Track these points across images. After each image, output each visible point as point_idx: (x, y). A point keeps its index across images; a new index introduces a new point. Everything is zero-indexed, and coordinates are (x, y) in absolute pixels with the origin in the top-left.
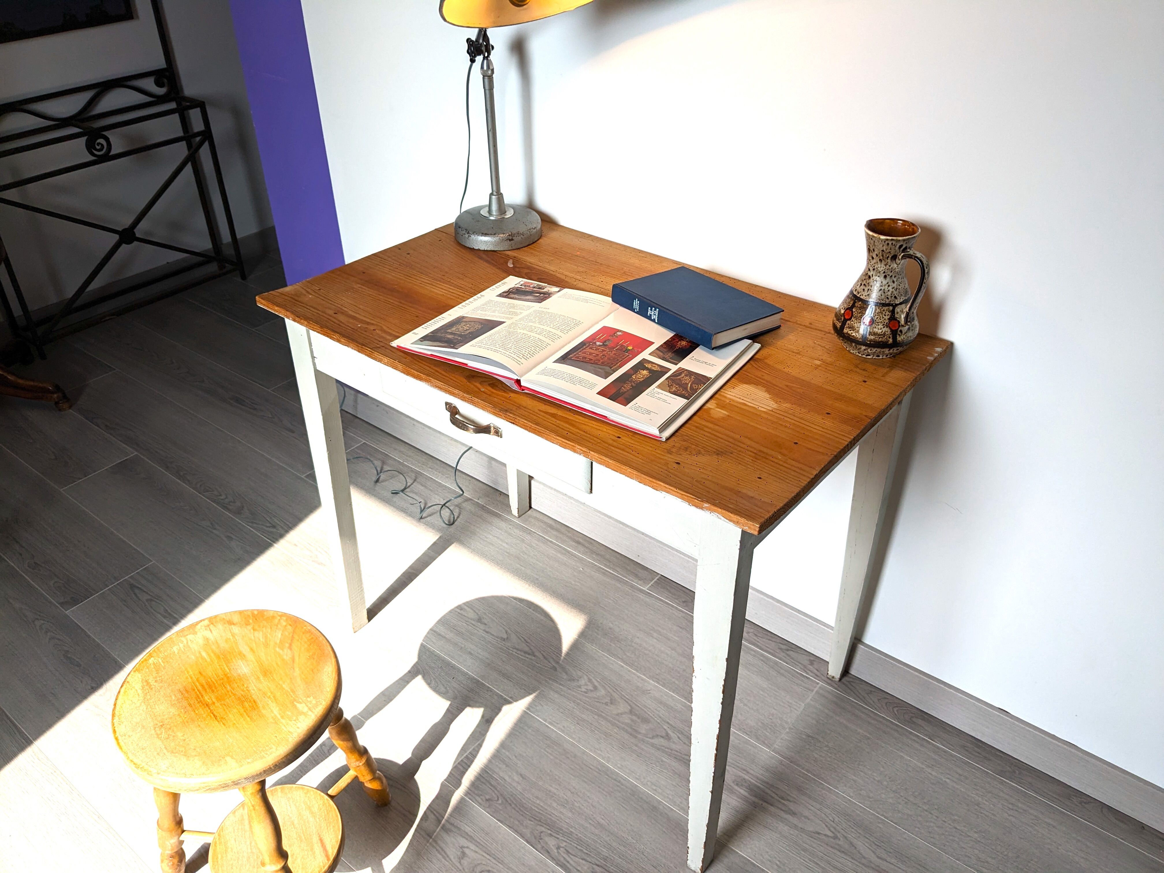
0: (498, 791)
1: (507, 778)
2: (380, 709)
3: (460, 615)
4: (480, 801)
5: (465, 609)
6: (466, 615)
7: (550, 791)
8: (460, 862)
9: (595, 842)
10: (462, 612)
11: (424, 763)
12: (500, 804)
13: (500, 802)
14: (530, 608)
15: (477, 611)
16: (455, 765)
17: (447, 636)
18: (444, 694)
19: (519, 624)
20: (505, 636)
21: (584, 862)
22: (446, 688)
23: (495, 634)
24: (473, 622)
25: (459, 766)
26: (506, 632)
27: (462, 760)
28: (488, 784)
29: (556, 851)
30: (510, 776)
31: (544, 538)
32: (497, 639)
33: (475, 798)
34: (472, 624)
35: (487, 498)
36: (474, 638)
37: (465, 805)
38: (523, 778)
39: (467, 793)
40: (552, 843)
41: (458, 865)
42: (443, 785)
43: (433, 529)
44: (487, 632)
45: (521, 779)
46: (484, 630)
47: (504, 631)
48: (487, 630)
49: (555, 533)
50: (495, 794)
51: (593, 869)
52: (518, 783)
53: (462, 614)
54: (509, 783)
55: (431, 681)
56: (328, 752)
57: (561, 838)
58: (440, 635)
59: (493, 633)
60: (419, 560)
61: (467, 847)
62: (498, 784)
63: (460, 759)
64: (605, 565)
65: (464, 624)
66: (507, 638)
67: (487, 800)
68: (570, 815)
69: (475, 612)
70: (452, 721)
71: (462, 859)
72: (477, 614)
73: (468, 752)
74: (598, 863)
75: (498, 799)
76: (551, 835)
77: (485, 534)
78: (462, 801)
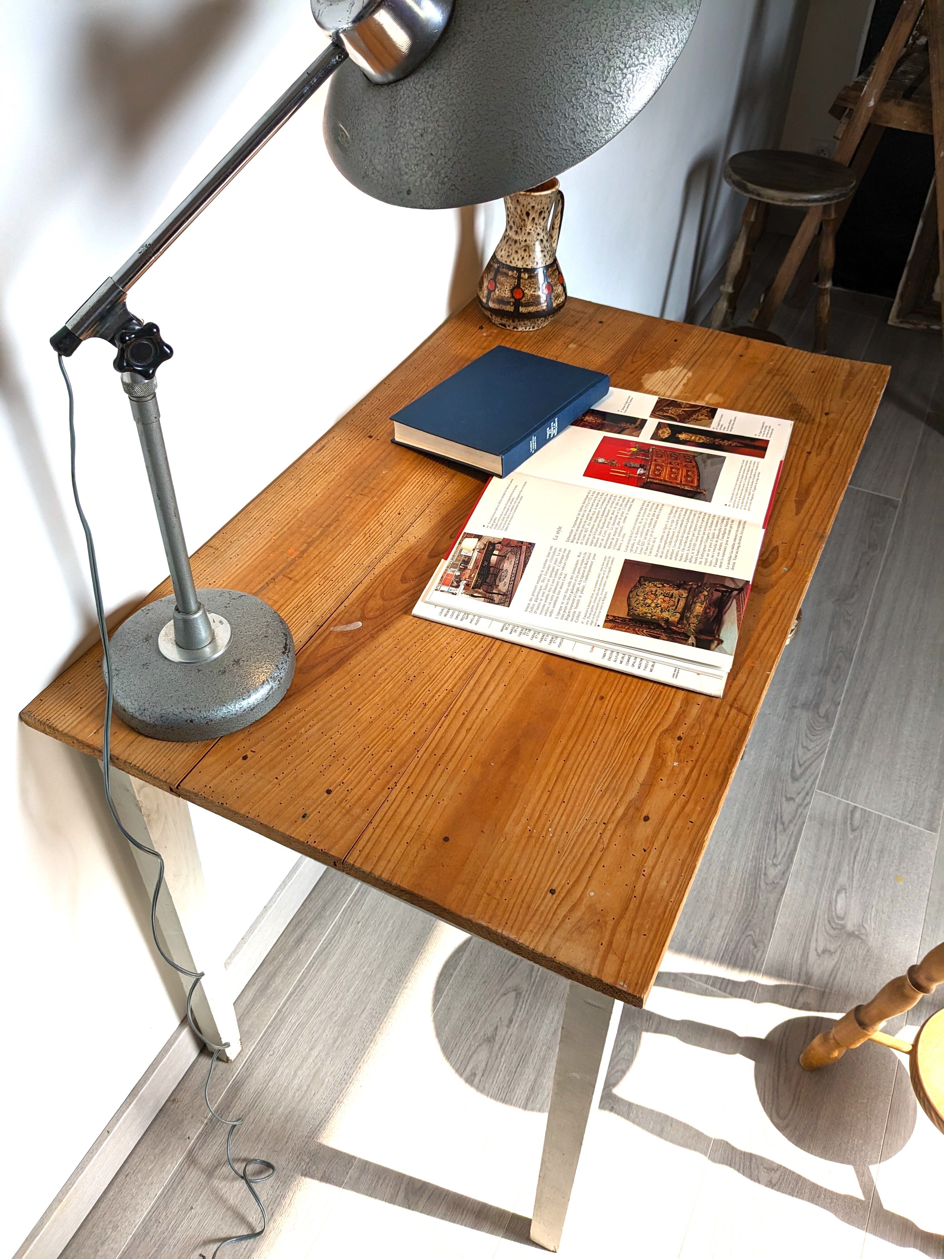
0: (740, 938)
1: (721, 933)
2: (687, 1127)
3: (487, 1072)
4: (760, 953)
5: (473, 1068)
6: (484, 1063)
7: (718, 886)
8: (835, 952)
9: (753, 834)
10: (479, 1073)
11: (741, 1034)
12: (755, 932)
13: (752, 933)
14: (452, 975)
15: (473, 1048)
16: (728, 995)
17: (532, 1077)
18: (633, 1046)
19: (485, 982)
20: (513, 994)
21: (778, 841)
22: (623, 1046)
23: (512, 1009)
24: (497, 1047)
25: (728, 990)
26: (505, 994)
27: (720, 989)
28: (737, 951)
29: (779, 867)
30: (718, 931)
31: (292, 994)
32: (520, 1004)
33: (759, 961)
34: (500, 1047)
35: (186, 1122)
36: (525, 1036)
37: (772, 967)
38: (713, 917)
39: (756, 969)
40: (773, 872)
41: (838, 953)
42: (759, 1001)
43: (283, 1197)
44: (511, 1021)
45: (715, 918)
46: (508, 1026)
47: (504, 998)
48: (507, 1022)
49: (278, 980)
50: (745, 940)
51: (781, 831)
52: (721, 920)
53: (485, 1070)
54: (726, 929)
55: (618, 1071)
56: (777, 1170)
57: (764, 865)
58: (532, 1089)
59: (511, 1013)
60: (372, 1193)
61: (816, 950)
62: (732, 941)
63: (719, 991)
64: (346, 894)
65: (503, 1060)
66: (515, 990)
67: (756, 947)
68: (735, 863)
69: (476, 1049)
70: (669, 1021)
71: (830, 951)
72: (480, 1045)
73: (706, 986)
74: (773, 828)
75: (750, 935)
76: (765, 874)
77: (290, 1095)
78: (769, 973)
